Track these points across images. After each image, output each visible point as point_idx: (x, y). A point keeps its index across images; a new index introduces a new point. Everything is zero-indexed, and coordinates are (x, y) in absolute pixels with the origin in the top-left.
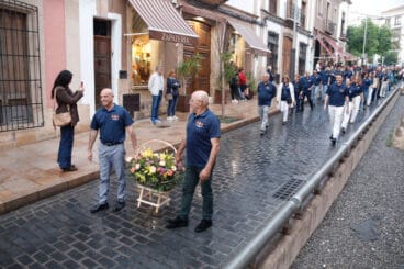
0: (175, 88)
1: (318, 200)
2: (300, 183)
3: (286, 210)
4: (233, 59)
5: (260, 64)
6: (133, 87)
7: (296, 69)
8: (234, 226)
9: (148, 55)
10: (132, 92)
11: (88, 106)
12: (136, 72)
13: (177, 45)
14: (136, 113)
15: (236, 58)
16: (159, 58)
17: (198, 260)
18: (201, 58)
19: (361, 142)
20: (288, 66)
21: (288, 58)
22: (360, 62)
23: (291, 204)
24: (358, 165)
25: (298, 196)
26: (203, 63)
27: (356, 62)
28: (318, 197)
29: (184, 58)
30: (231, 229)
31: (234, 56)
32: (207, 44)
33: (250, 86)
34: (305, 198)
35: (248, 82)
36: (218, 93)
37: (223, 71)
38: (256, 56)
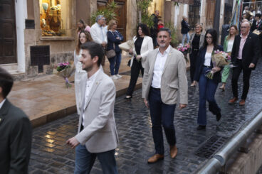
1: (244, 159)
2: (227, 140)
4: (151, 8)
5: (181, 12)
6: (42, 38)
7: (222, 17)
9: (58, 2)
10: (40, 44)
12: (44, 22)
14: (45, 67)
15: (155, 6)
16: (71, 6)
18: (116, 6)
20: (212, 15)
21: (213, 4)
23: (215, 161)
25: (222, 154)
26: (118, 12)
28: (245, 155)
29: (98, 6)
31: (152, 4)
34: (229, 155)
37: (140, 21)
38: (176, 3)
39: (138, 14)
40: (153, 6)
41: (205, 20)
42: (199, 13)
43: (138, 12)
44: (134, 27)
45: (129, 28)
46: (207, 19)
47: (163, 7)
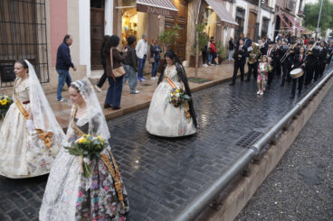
0: (157, 53)
1: (273, 149)
2: (259, 135)
3: (247, 156)
4: (206, 30)
8: (203, 168)
9: (135, 25)
11: (85, 66)
12: (125, 39)
13: (159, 17)
15: (209, 29)
17: (172, 193)
18: (179, 29)
19: (312, 102)
23: (251, 151)
24: (308, 122)
25: (257, 146)
28: (274, 146)
30: (199, 170)
32: (185, 17)
33: (219, 53)
34: (262, 147)
35: (218, 50)
36: (193, 58)
37: (197, 39)
38: (225, 27)
47: (215, 30)
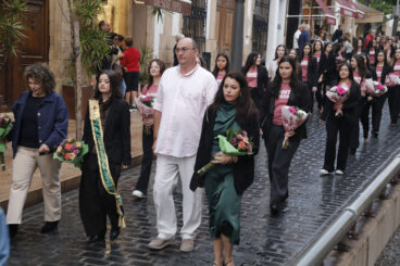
7: (247, 42)
15: (112, 13)
18: (25, 8)
19: (388, 204)
20: (228, 37)
21: (230, 16)
22: (391, 23)
24: (382, 256)
26: (29, 20)
27: (380, 27)
31: (107, 7)
38: (157, 10)
39: (72, 28)
40: (109, 14)
41: (215, 45)
42: (203, 31)
43: (72, 23)
44: (67, 54)
45: (56, 57)
46: (219, 44)
47: (130, 16)
